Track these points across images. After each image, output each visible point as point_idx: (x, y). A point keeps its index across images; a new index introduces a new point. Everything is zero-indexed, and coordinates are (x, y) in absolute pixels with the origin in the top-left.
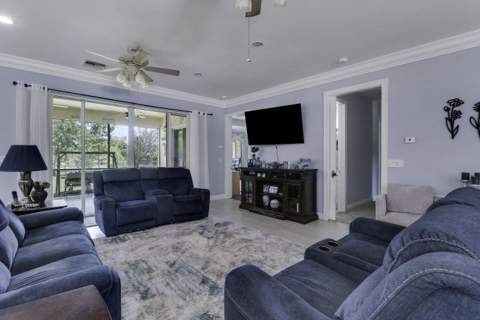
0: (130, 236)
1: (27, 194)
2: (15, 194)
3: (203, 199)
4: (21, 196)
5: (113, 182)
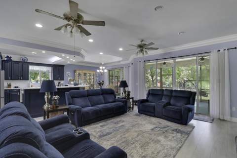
1: (125, 93)
2: (122, 93)
5: (152, 94)
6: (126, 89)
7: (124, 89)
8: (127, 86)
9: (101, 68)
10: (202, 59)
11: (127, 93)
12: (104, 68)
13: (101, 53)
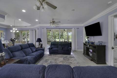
0: (53, 55)
1: (40, 45)
2: (38, 45)
3: (69, 50)
4: (39, 46)
5: (53, 44)
6: (41, 43)
7: (39, 43)
8: (41, 41)
9: (14, 29)
10: (64, 30)
11: (41, 45)
12: (16, 29)
13: (20, 20)
